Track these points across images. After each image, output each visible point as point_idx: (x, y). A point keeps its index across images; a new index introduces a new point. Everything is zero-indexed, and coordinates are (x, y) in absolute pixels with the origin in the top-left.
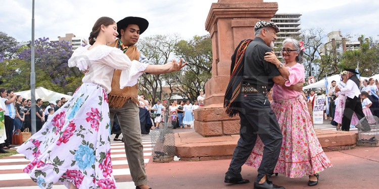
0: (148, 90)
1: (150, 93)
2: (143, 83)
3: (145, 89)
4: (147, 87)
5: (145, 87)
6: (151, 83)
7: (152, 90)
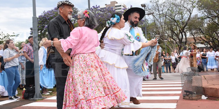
0: (175, 41)
1: (177, 43)
2: (171, 35)
3: (172, 40)
4: (174, 38)
5: (172, 38)
6: (177, 35)
7: (178, 41)
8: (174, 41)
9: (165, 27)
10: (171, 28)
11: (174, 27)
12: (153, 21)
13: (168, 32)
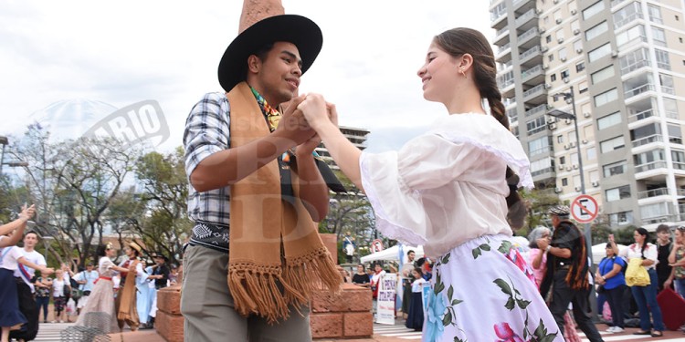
0: (74, 241)
1: (77, 247)
2: (65, 226)
3: (66, 237)
4: (72, 233)
5: (68, 234)
6: (82, 228)
7: (80, 241)
8: (71, 240)
9: (53, 204)
10: (69, 208)
11: (77, 207)
12: (24, 184)
13: (58, 217)
